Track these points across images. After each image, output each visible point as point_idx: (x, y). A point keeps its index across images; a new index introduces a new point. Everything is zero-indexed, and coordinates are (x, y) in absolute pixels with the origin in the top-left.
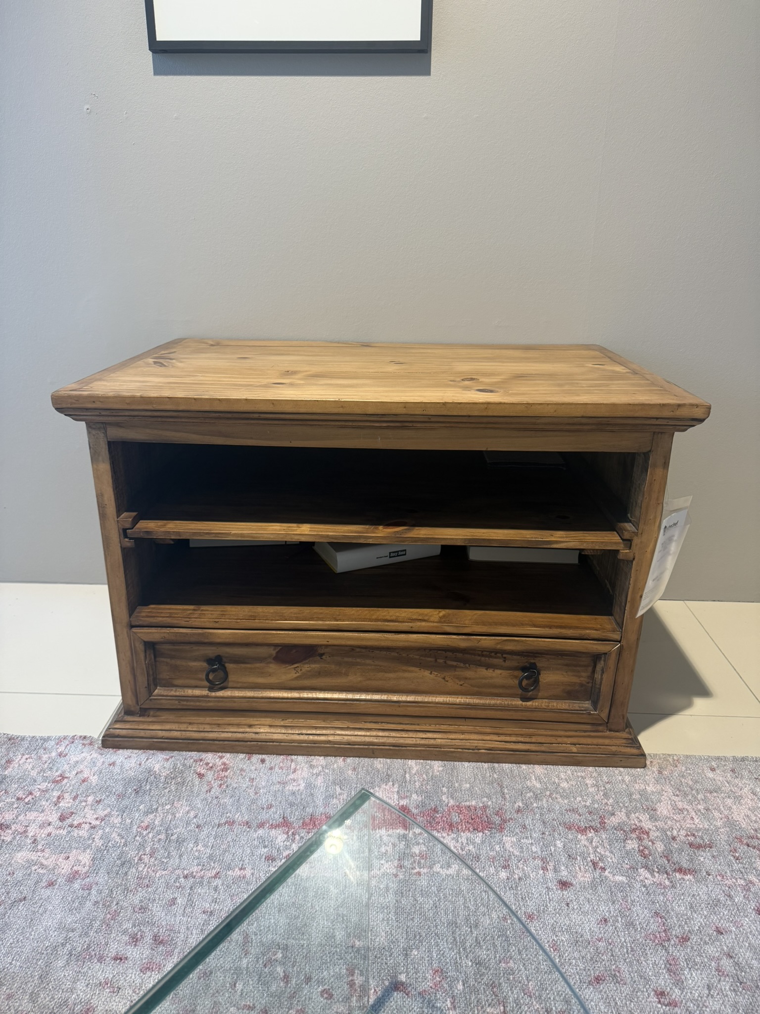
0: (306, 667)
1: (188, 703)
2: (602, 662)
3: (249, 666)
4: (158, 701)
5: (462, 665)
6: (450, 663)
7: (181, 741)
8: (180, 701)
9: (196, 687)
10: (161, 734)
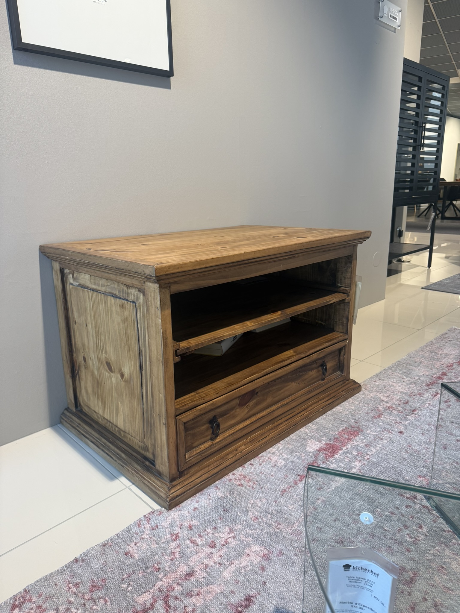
0: (251, 403)
1: (206, 454)
2: (343, 351)
3: (228, 415)
4: (190, 462)
5: (304, 373)
6: (301, 374)
7: (210, 478)
8: (201, 455)
9: (204, 442)
10: (198, 481)
